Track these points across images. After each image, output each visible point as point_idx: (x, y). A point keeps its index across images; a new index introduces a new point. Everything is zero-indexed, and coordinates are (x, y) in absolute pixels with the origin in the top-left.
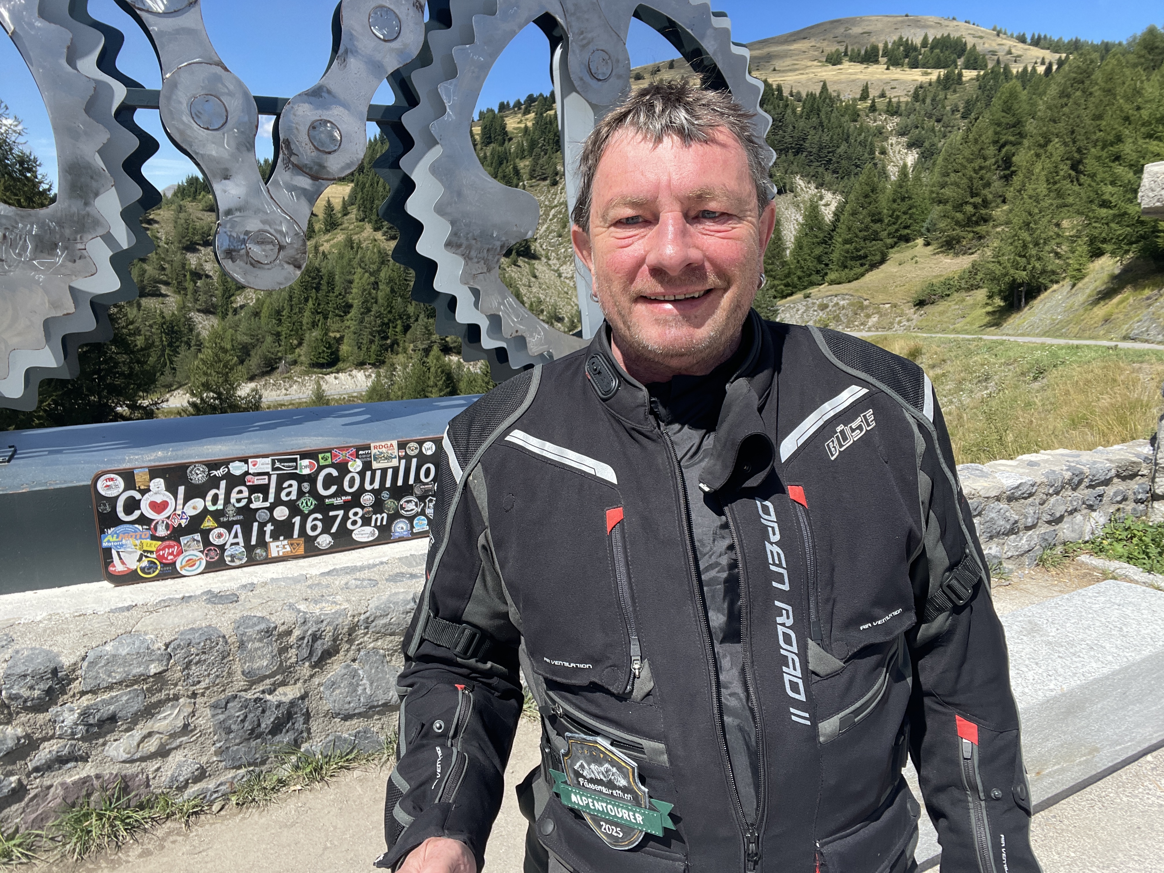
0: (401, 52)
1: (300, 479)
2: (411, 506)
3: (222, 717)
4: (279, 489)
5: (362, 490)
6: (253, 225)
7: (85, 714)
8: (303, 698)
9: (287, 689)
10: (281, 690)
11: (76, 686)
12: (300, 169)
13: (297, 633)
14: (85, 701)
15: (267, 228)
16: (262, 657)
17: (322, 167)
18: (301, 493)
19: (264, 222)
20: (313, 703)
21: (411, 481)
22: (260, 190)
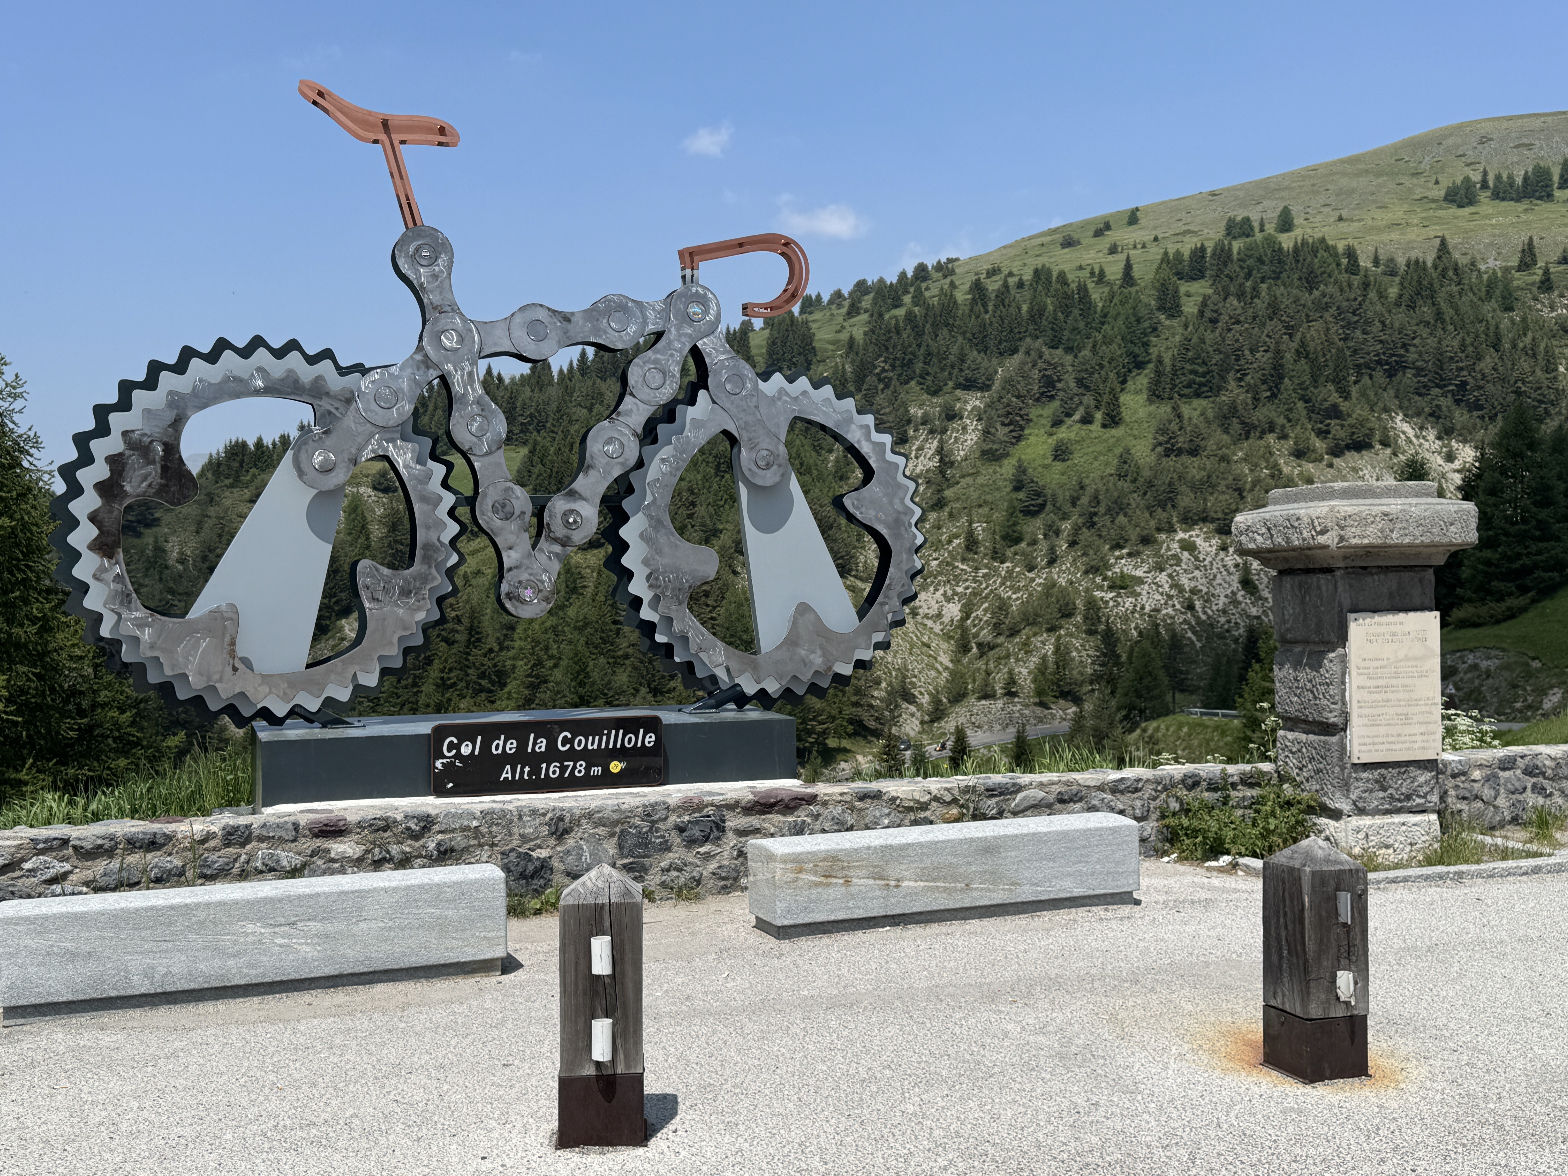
0: (622, 464)
3: (506, 861)
4: (535, 744)
6: (524, 576)
7: (439, 844)
8: (550, 857)
9: (543, 851)
10: (539, 850)
11: (436, 828)
12: (556, 540)
13: (549, 815)
14: (440, 837)
15: (532, 578)
16: (530, 827)
17: (568, 538)
19: (530, 575)
20: (555, 863)
21: (619, 746)
22: (530, 555)
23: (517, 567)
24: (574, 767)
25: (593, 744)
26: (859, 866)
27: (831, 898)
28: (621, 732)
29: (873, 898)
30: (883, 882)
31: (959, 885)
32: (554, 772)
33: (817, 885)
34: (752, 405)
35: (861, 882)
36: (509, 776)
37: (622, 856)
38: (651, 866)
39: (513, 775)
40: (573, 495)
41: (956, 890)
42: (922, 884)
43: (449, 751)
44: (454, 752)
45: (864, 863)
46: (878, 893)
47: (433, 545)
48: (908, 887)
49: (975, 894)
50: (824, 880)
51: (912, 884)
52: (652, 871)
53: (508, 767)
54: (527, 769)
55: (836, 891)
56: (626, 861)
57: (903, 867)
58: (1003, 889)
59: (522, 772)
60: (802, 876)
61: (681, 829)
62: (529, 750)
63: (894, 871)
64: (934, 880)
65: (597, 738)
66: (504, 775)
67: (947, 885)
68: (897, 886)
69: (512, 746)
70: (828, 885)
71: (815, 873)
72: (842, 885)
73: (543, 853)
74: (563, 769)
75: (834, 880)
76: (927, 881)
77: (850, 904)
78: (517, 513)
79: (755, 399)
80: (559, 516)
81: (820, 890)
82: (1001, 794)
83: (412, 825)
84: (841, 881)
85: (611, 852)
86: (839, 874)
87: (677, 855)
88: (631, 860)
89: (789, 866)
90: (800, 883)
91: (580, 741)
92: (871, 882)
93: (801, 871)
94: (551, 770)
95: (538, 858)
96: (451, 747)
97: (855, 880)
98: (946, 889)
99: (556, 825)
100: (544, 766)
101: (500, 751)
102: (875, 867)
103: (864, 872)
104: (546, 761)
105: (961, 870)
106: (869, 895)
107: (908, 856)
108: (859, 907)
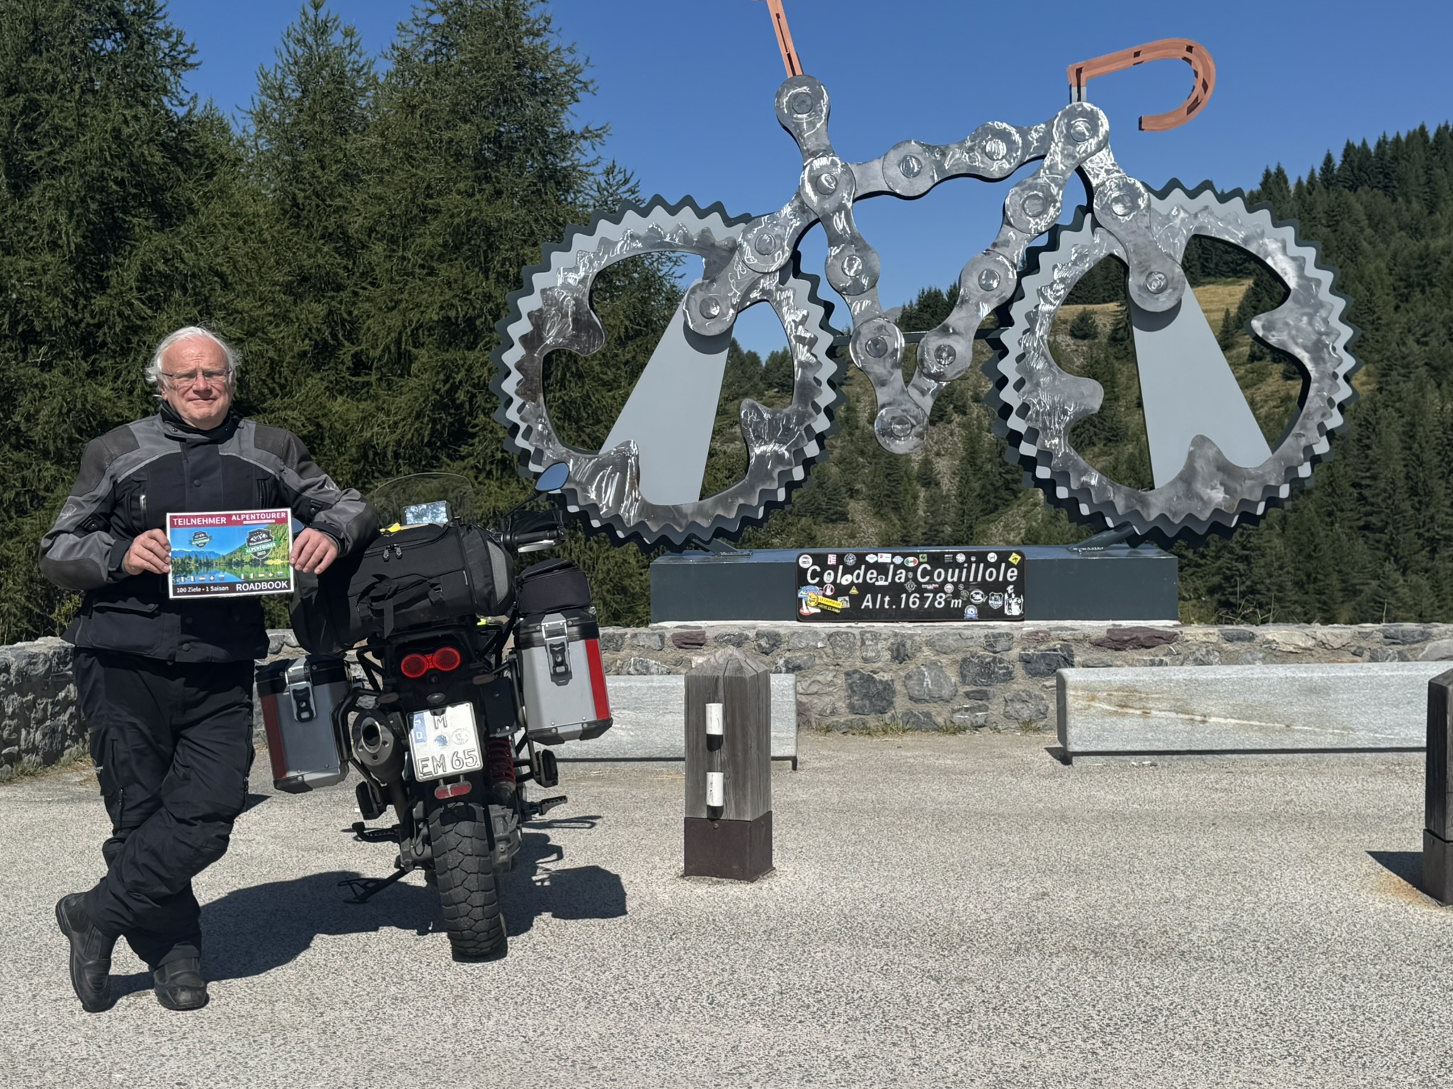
0: (999, 296)
1: (908, 569)
2: (978, 597)
3: (850, 682)
4: (894, 574)
5: (945, 582)
6: (897, 412)
7: (787, 662)
8: (892, 681)
9: (885, 674)
10: (881, 673)
11: (784, 646)
12: (930, 376)
13: (891, 640)
14: (788, 655)
15: (905, 414)
16: (872, 651)
17: (942, 373)
18: (907, 579)
19: (903, 410)
20: (898, 686)
21: (979, 579)
22: (903, 391)
23: (890, 404)
24: (934, 599)
25: (952, 577)
26: (1159, 699)
27: (1127, 728)
28: (982, 565)
29: (1175, 732)
30: (1187, 717)
31: (1277, 725)
32: (914, 603)
33: (1111, 714)
34: (1143, 225)
35: (1161, 715)
36: (870, 604)
37: (964, 683)
38: (994, 696)
39: (874, 603)
40: (945, 331)
41: (1274, 730)
42: (1233, 721)
43: (813, 578)
44: (817, 579)
45: (1165, 695)
46: (1181, 727)
47: (810, 384)
48: (1216, 723)
49: (1297, 736)
50: (1120, 710)
51: (1222, 720)
52: (995, 701)
53: (869, 596)
54: (887, 599)
55: (1133, 721)
56: (968, 689)
57: (1210, 703)
58: (1332, 734)
59: (882, 602)
60: (1095, 704)
61: (1026, 661)
63: (1200, 706)
64: (1248, 719)
65: (957, 570)
66: (865, 604)
67: (1263, 724)
68: (1204, 722)
70: (1124, 715)
71: (1110, 703)
72: (1140, 716)
73: (886, 677)
74: (923, 599)
75: (1131, 711)
76: (1238, 718)
77: (1149, 736)
78: (890, 350)
79: (1147, 219)
80: (932, 353)
81: (1114, 719)
82: (1404, 643)
83: (763, 643)
84: (1138, 712)
85: (953, 680)
86: (1137, 705)
87: (1022, 687)
88: (974, 688)
89: (1080, 693)
90: (1092, 711)
91: (939, 574)
92: (1173, 715)
93: (1093, 699)
94: (911, 600)
95: (881, 682)
96: (815, 574)
97: (1154, 713)
98: (1261, 729)
99: (898, 650)
100: (904, 596)
101: (860, 580)
102: (1177, 700)
103: (1165, 705)
104: (906, 592)
105: (1280, 710)
106: (1170, 728)
107: (1216, 691)
108: (1159, 740)
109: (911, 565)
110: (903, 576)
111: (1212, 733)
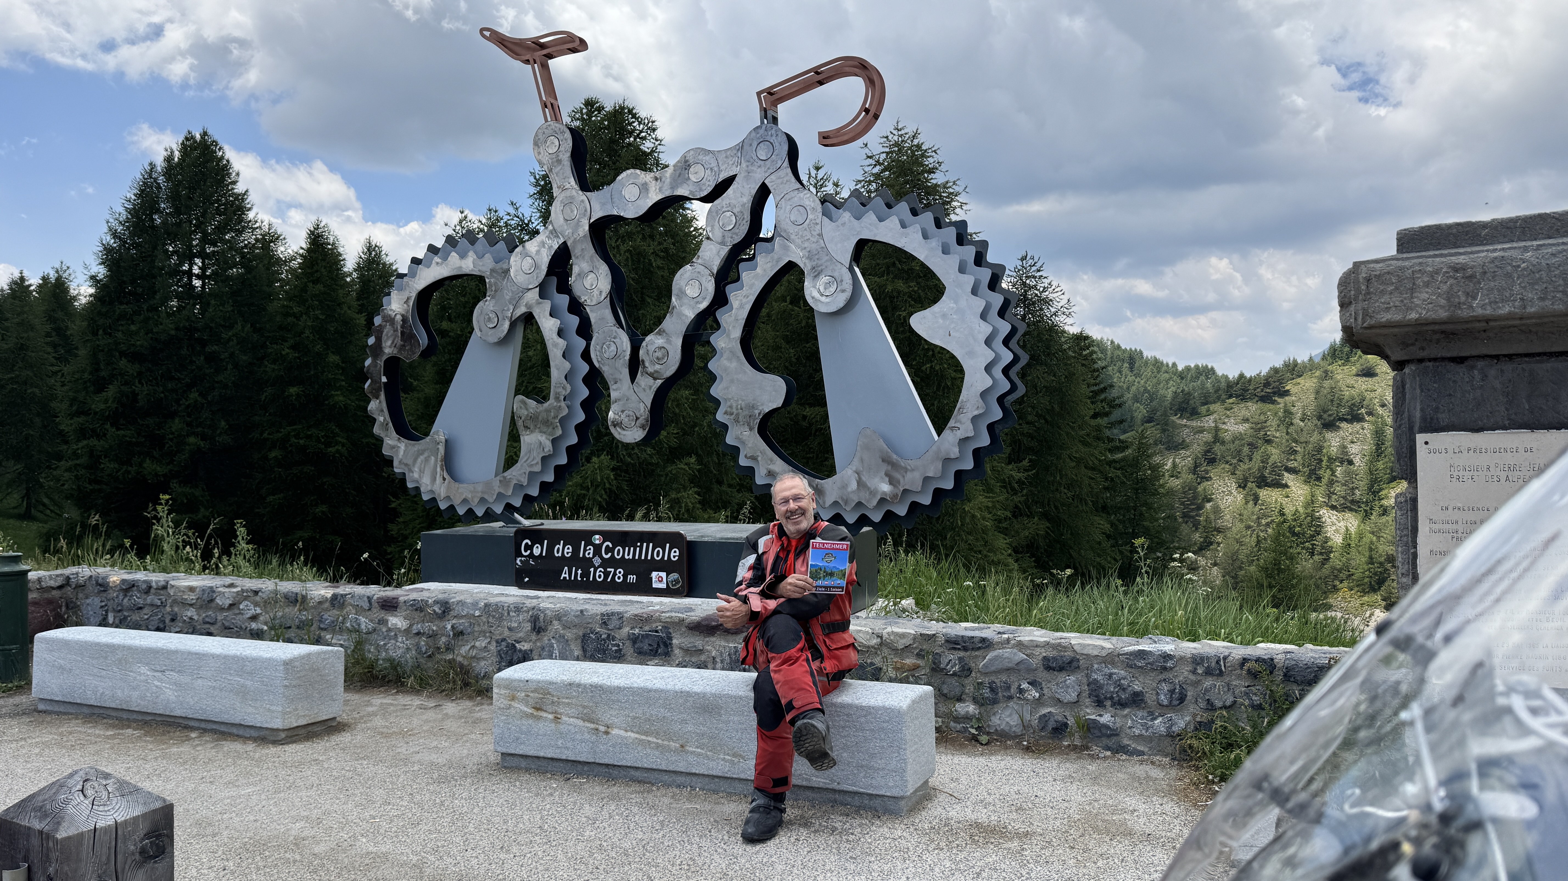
0: (701, 303)
8: (531, 651)
12: (650, 375)
16: (515, 622)
21: (649, 558)
22: (630, 388)
23: (620, 399)
24: (615, 574)
25: (628, 555)
26: (568, 704)
27: (541, 732)
28: (651, 545)
29: (582, 741)
30: (592, 726)
31: (673, 744)
32: (600, 577)
33: (528, 716)
34: (816, 233)
35: (570, 722)
36: (567, 575)
39: (570, 576)
40: (662, 333)
41: (669, 750)
42: (633, 735)
43: (526, 551)
44: (529, 552)
45: (574, 701)
46: (587, 736)
47: (562, 383)
48: (619, 736)
49: (691, 758)
50: (535, 713)
51: (623, 733)
53: (566, 568)
54: (579, 572)
55: (545, 725)
57: (613, 712)
58: (724, 759)
59: (576, 574)
60: (515, 704)
61: (634, 640)
62: (581, 555)
63: (608, 715)
64: (646, 733)
65: (632, 549)
66: (563, 575)
67: (660, 741)
68: (607, 733)
69: (568, 550)
70: (539, 718)
71: (527, 704)
72: (552, 721)
73: (525, 646)
74: (606, 574)
75: (544, 715)
76: (638, 733)
77: (560, 743)
78: (619, 352)
80: (651, 353)
81: (530, 722)
82: (965, 649)
84: (551, 716)
86: (549, 708)
89: (503, 692)
90: (513, 711)
91: (619, 551)
92: (580, 723)
93: (513, 698)
94: (597, 574)
95: (520, 650)
96: (527, 547)
97: (564, 718)
98: (658, 746)
99: (535, 622)
101: (560, 555)
102: (584, 707)
103: (572, 711)
104: (594, 566)
105: (677, 727)
106: (578, 737)
107: (618, 701)
108: (568, 748)
109: (597, 542)
110: (592, 551)
111: (614, 746)
